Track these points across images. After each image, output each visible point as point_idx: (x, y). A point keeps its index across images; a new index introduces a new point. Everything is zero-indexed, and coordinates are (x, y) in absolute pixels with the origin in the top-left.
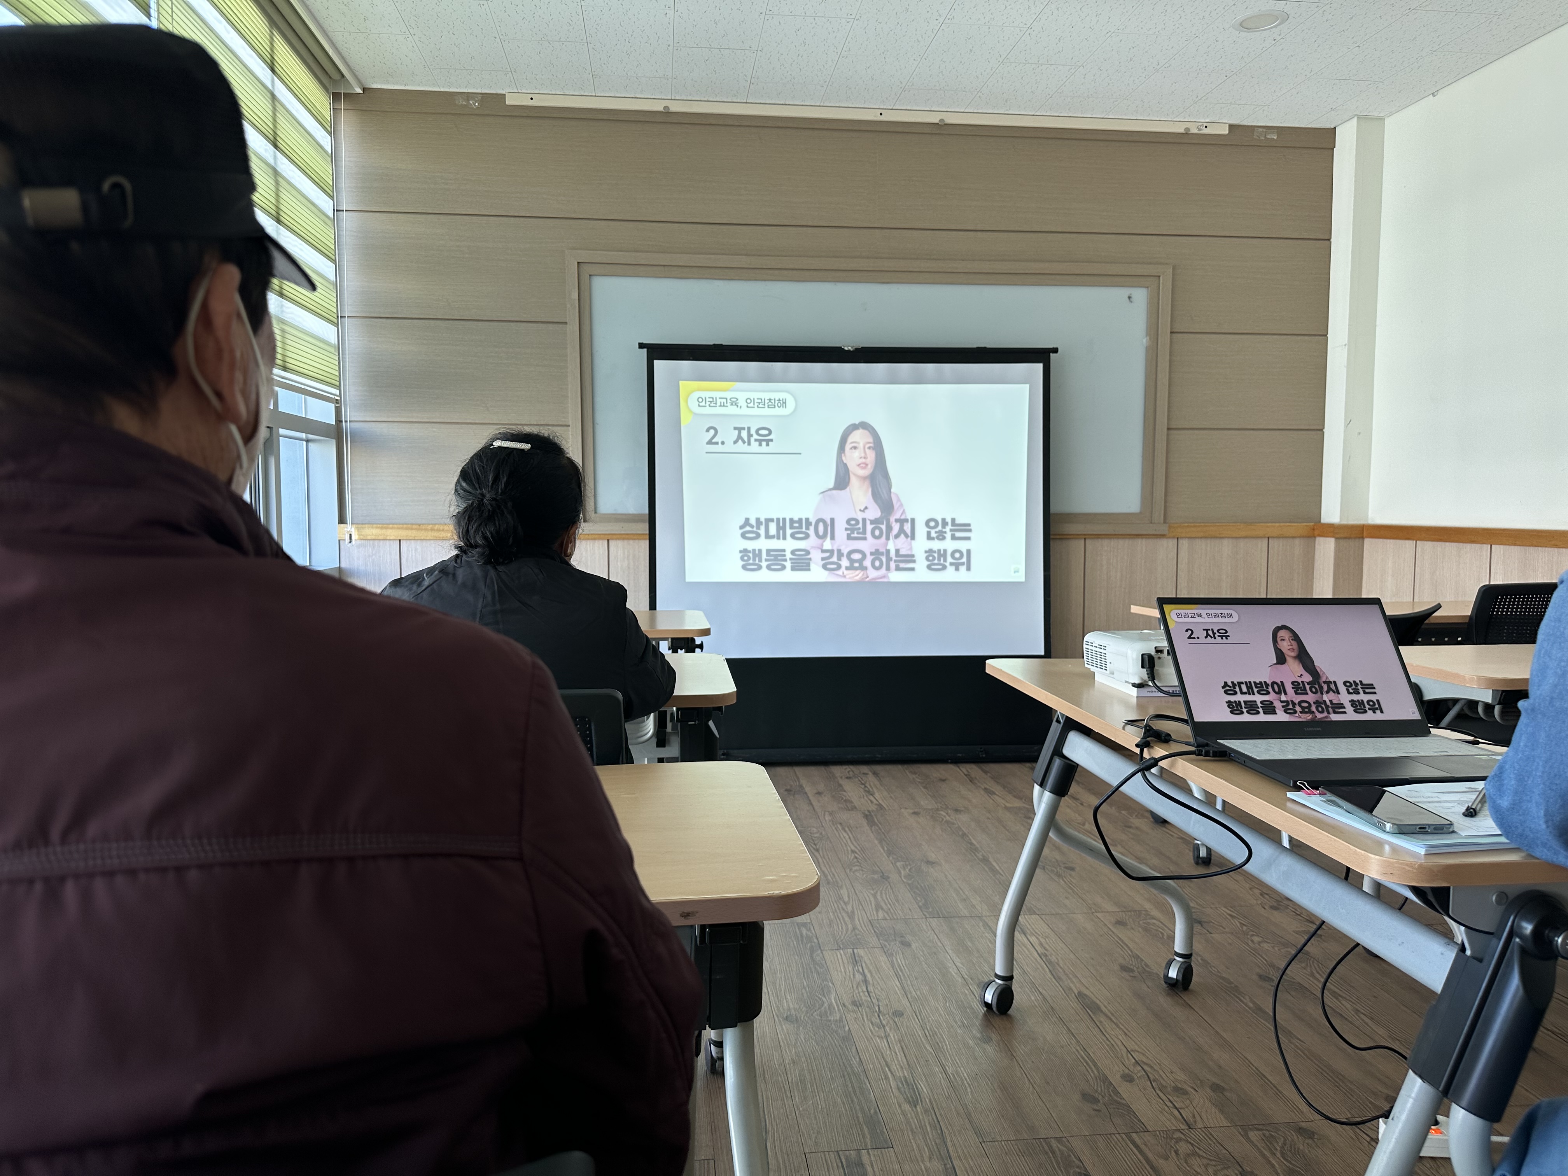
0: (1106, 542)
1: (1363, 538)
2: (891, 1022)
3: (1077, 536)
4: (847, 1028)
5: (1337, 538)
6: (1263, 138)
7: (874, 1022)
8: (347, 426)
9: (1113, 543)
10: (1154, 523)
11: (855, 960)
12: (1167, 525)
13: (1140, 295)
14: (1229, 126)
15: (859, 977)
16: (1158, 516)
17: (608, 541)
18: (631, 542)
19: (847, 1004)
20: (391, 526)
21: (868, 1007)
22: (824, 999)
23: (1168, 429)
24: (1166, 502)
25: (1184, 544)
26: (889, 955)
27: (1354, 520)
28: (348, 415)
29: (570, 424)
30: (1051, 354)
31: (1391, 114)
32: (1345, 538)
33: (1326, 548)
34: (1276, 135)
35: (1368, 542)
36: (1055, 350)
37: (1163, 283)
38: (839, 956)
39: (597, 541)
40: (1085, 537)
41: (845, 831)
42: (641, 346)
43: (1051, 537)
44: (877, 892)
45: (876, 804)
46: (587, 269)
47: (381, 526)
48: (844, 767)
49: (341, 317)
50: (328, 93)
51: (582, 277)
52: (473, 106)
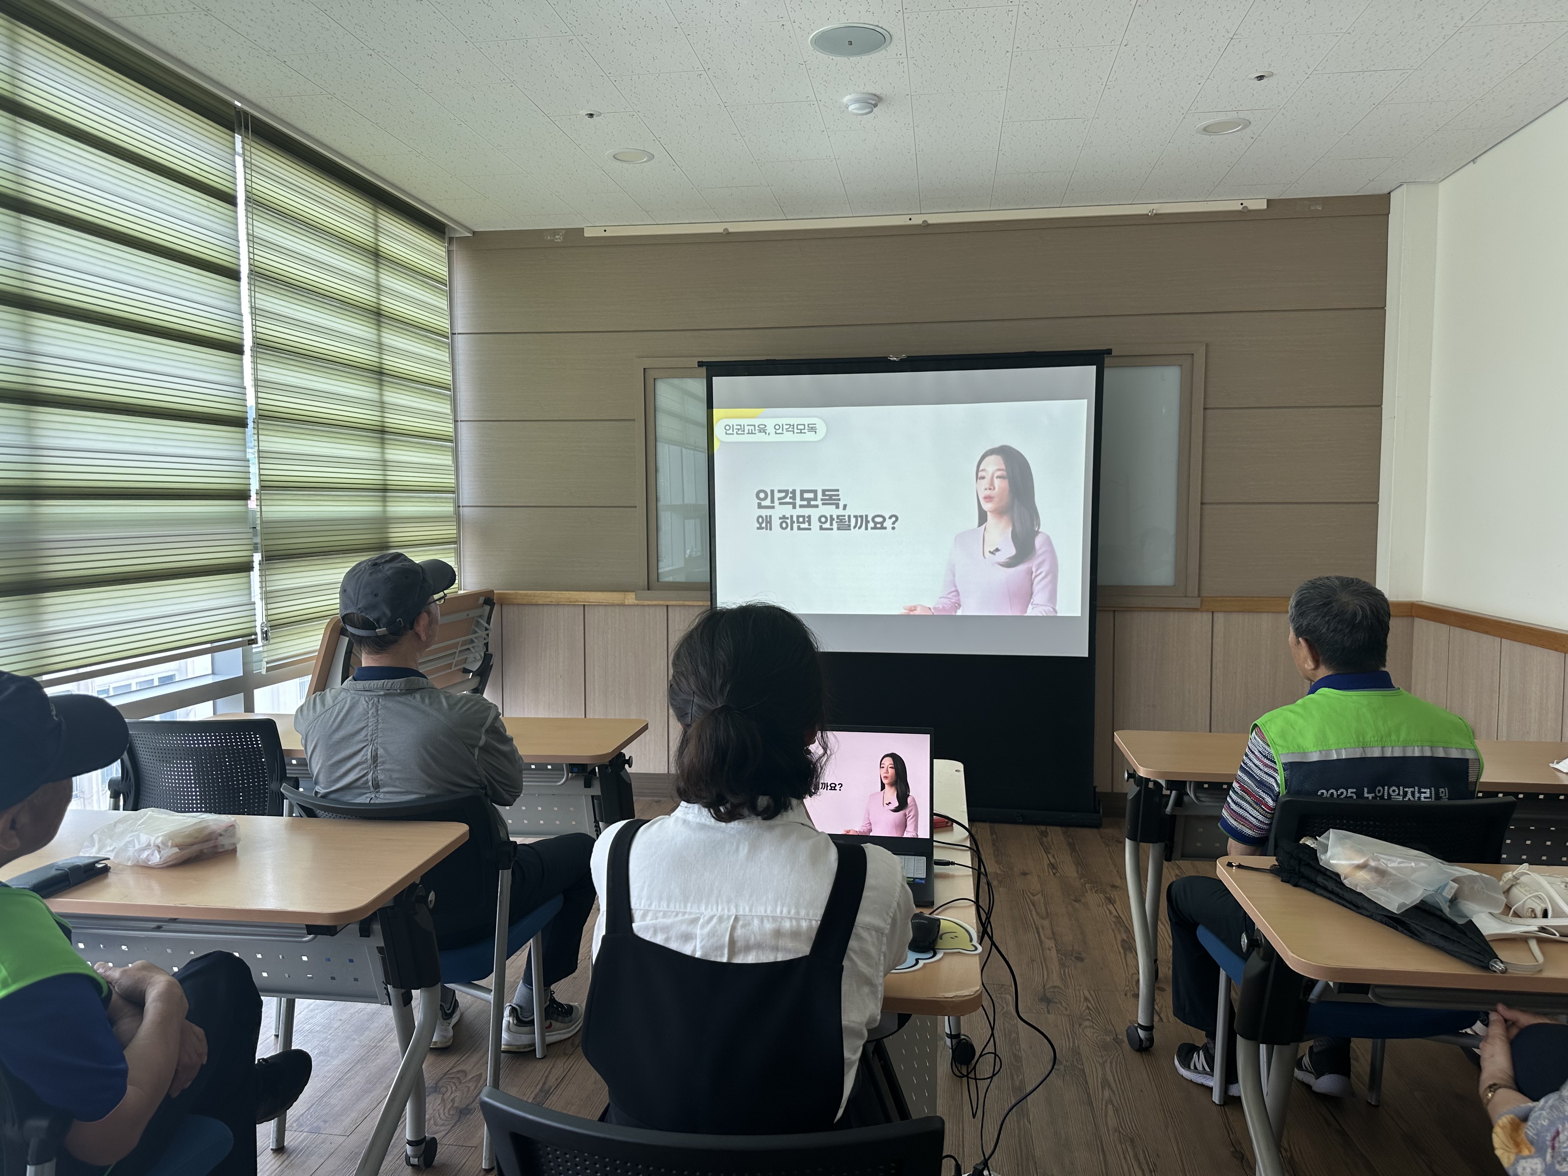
0: (1136, 614)
1: (1415, 617)
3: (1105, 609)
6: (1306, 210)
8: (461, 510)
9: (1144, 615)
10: (1188, 597)
12: (1202, 599)
13: (1173, 374)
16: (1192, 590)
17: (667, 607)
18: (687, 607)
23: (1202, 504)
24: (1200, 575)
25: (1220, 618)
27: (1403, 596)
28: (463, 501)
29: (637, 506)
31: (1444, 177)
34: (1321, 206)
37: (1196, 361)
39: (658, 607)
46: (651, 374)
49: (456, 421)
50: (444, 238)
51: (647, 382)
52: (559, 240)
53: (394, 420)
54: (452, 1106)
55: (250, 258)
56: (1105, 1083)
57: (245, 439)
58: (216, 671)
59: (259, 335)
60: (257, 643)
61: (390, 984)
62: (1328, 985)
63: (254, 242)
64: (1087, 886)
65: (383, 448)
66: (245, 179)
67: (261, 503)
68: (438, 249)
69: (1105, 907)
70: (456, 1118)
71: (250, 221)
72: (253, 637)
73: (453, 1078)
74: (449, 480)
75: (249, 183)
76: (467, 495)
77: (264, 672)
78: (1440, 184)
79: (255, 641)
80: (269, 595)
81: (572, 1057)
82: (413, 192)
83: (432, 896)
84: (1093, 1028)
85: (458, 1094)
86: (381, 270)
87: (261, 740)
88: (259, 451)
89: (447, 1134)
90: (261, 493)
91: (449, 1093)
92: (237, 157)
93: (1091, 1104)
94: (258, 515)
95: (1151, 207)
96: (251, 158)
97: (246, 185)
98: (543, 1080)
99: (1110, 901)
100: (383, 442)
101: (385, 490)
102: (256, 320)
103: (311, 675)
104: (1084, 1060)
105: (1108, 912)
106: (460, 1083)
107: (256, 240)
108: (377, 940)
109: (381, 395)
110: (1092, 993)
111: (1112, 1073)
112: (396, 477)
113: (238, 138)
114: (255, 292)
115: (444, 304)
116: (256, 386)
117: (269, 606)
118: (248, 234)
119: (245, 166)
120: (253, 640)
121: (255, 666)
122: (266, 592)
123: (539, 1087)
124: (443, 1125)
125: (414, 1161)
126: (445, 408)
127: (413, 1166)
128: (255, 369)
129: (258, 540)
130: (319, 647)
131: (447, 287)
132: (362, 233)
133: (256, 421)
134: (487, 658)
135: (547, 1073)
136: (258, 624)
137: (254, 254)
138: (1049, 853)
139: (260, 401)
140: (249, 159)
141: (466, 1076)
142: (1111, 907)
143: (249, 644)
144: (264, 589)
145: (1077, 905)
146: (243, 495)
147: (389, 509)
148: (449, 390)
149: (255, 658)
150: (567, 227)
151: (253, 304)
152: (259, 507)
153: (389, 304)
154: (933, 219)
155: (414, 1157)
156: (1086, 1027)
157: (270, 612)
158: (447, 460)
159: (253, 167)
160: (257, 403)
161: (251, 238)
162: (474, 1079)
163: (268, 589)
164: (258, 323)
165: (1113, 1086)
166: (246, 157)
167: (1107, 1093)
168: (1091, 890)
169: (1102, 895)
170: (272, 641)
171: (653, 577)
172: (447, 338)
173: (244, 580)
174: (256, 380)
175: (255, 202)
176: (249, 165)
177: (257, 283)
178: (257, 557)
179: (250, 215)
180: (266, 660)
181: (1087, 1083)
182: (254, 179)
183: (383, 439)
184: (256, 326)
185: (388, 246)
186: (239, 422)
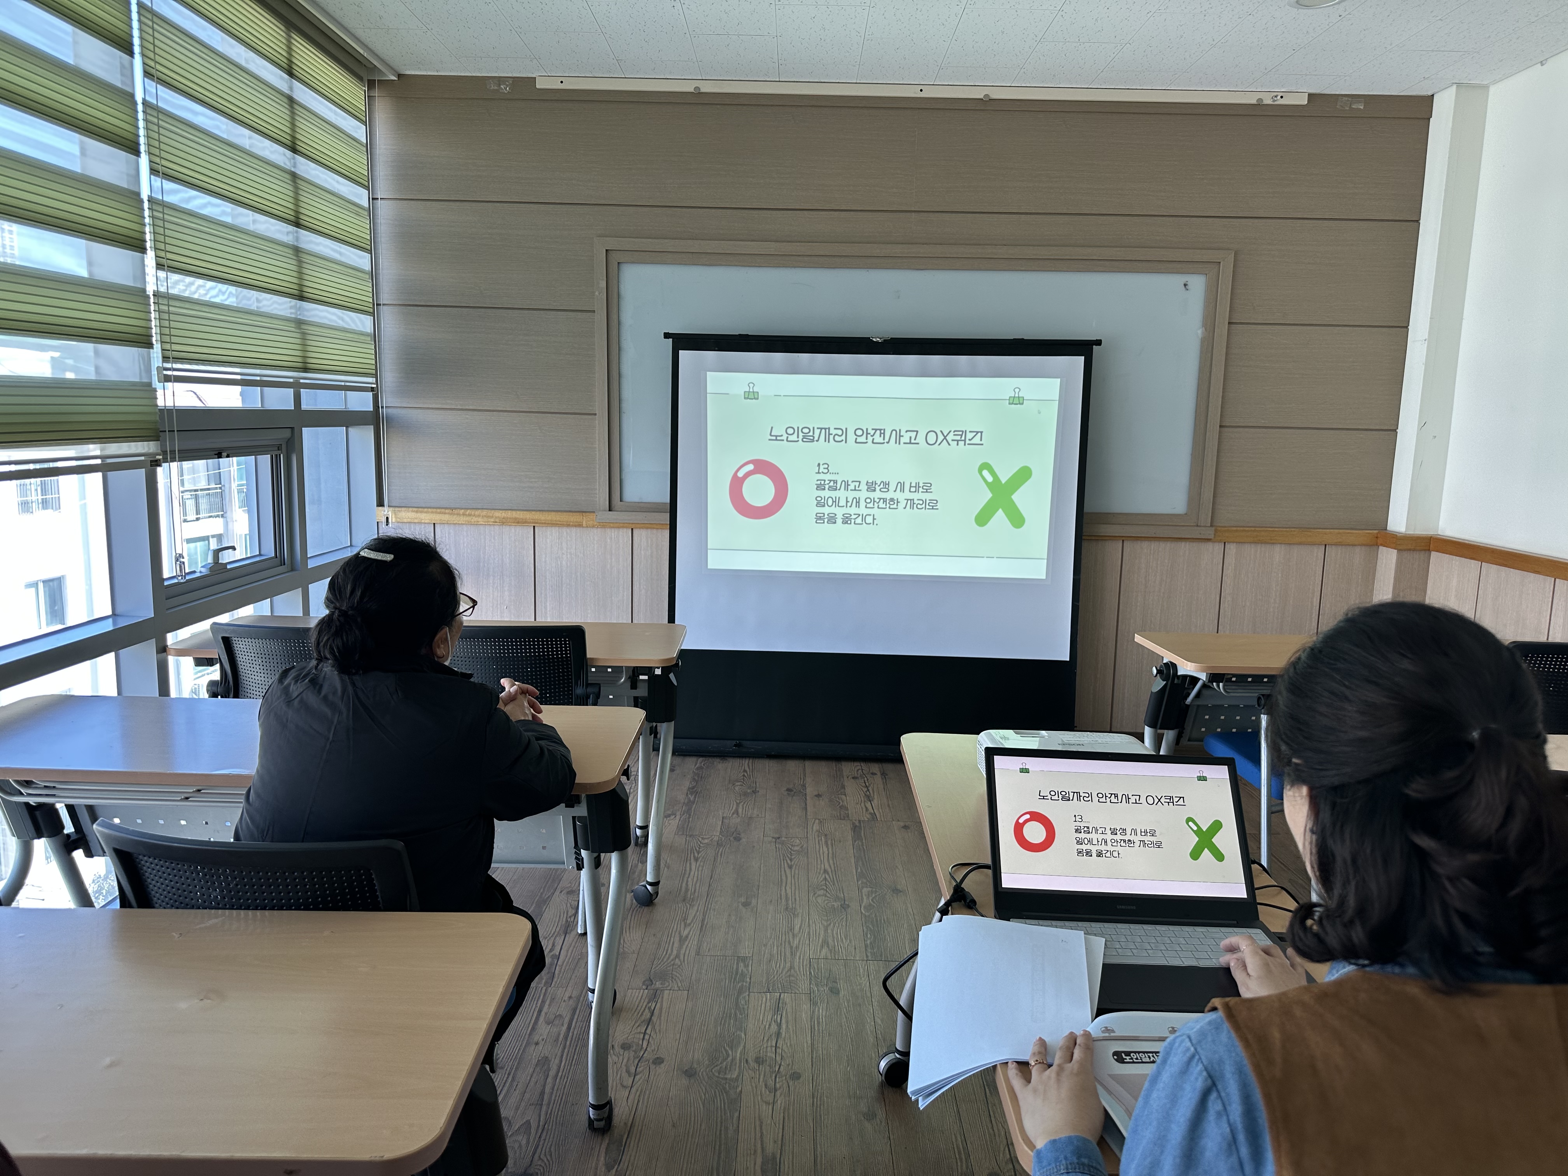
0: (1145, 544)
1: (1429, 550)
2: (785, 1085)
3: (1114, 538)
4: (740, 1089)
5: (1399, 550)
6: (1348, 108)
7: (768, 1084)
8: (384, 412)
9: (1154, 545)
10: (1200, 526)
11: (778, 1008)
12: (1214, 528)
13: (1198, 283)
14: (1309, 94)
15: (774, 1027)
16: (1205, 519)
17: (632, 529)
18: (655, 531)
19: (750, 1060)
20: (426, 510)
21: (770, 1066)
22: (730, 1053)
23: (1221, 426)
24: (1214, 503)
25: (1232, 548)
26: (813, 1003)
27: (1421, 530)
28: (387, 400)
29: (597, 412)
30: (1094, 346)
31: (1495, 82)
32: (1410, 550)
33: (1388, 558)
34: (1363, 104)
35: (1434, 555)
36: (1098, 343)
37: (1223, 270)
38: (764, 999)
39: (621, 530)
40: (1123, 538)
41: (827, 846)
42: (667, 336)
43: (1083, 538)
44: (830, 924)
45: (871, 813)
46: (615, 257)
47: (416, 509)
48: (856, 764)
49: (377, 305)
50: (365, 80)
51: (610, 266)
52: (505, 91)
58: (117, 613)
78: (1492, 88)
150: (515, 75)
171: (616, 495)
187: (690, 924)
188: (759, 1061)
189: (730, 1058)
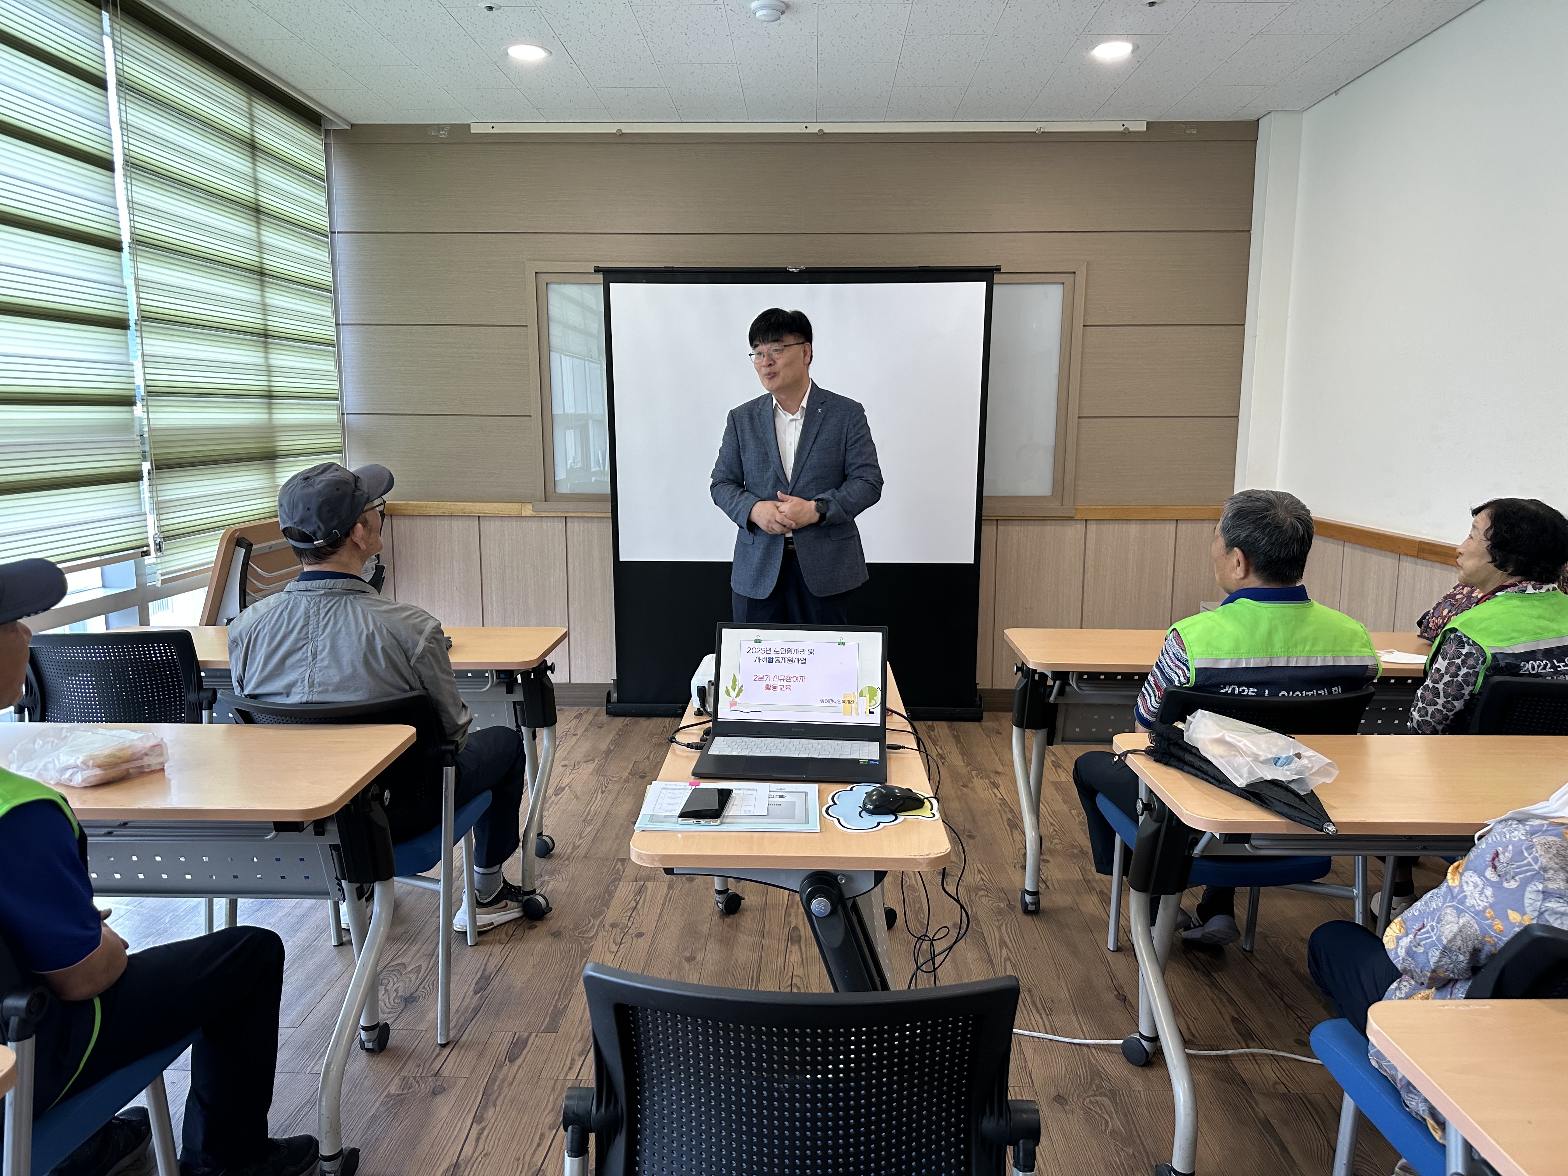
2: (629, 940)
3: (989, 518)
6: (1183, 134)
7: (616, 939)
8: (345, 418)
11: (639, 892)
13: (1056, 291)
14: (1146, 123)
15: (633, 904)
16: (1069, 499)
17: (566, 518)
18: (585, 519)
19: (606, 925)
21: (621, 928)
22: (592, 920)
23: (1079, 417)
24: (1075, 486)
25: (1092, 526)
28: (347, 408)
29: (532, 415)
34: (1196, 130)
37: (1077, 280)
38: (631, 886)
39: (556, 518)
40: (997, 518)
46: (543, 279)
49: (337, 325)
50: (320, 130)
51: (539, 285)
52: (444, 136)
53: (277, 324)
54: (396, 996)
55: (124, 148)
56: (1003, 944)
57: (127, 342)
58: (107, 584)
59: (138, 231)
60: (149, 555)
61: (345, 879)
62: (1213, 836)
63: (128, 131)
64: (973, 773)
65: (267, 352)
66: (116, 61)
67: (148, 409)
68: (315, 142)
69: (990, 791)
70: (402, 1006)
71: (123, 107)
72: (145, 549)
73: (393, 971)
74: (333, 387)
75: (120, 66)
76: (352, 402)
77: (159, 585)
78: (1305, 114)
79: (146, 554)
80: (161, 506)
81: (508, 945)
82: (290, 80)
83: (387, 794)
84: (988, 896)
85: (401, 984)
86: (258, 164)
87: (177, 651)
88: (143, 355)
89: (395, 1020)
90: (147, 399)
91: (391, 984)
92: (105, 37)
93: (991, 961)
94: (145, 422)
95: (1039, 125)
96: (121, 39)
97: (116, 67)
98: (483, 967)
99: (995, 785)
100: (266, 347)
101: (270, 397)
102: (134, 215)
103: (207, 588)
104: (982, 924)
105: (993, 795)
106: (401, 974)
107: (130, 128)
108: (333, 836)
109: (263, 296)
110: (985, 866)
111: (1008, 934)
112: (281, 384)
113: (105, 15)
114: (131, 184)
115: (322, 201)
116: (137, 285)
117: (162, 517)
118: (121, 122)
119: (114, 47)
120: (146, 551)
121: (148, 578)
122: (158, 503)
123: (479, 974)
124: (389, 1013)
125: (369, 1045)
126: (327, 311)
127: (367, 1050)
128: (136, 268)
129: (147, 448)
130: (214, 559)
131: (325, 181)
132: (238, 124)
133: (138, 322)
134: (380, 570)
135: (485, 962)
136: (151, 535)
137: (129, 144)
138: (937, 745)
139: (142, 301)
140: (119, 40)
141: (405, 968)
142: (996, 791)
143: (142, 556)
144: (155, 499)
145: (965, 790)
146: (127, 401)
147: (275, 416)
148: (330, 292)
149: (148, 570)
150: (452, 122)
151: (130, 198)
152: (146, 414)
153: (268, 200)
154: (828, 129)
155: (369, 1041)
156: (982, 896)
157: (163, 523)
158: (329, 365)
159: (124, 49)
160: (139, 304)
161: (125, 126)
162: (415, 970)
163: (159, 499)
164: (136, 218)
165: (1010, 945)
166: (115, 37)
167: (1004, 951)
168: (977, 776)
169: (987, 781)
170: (165, 553)
171: (550, 486)
172: (326, 236)
173: (135, 490)
174: (137, 279)
175: (126, 86)
176: (119, 46)
177: (133, 175)
178: (146, 466)
179: (122, 101)
180: (160, 572)
181: (986, 943)
182: (125, 62)
183: (266, 343)
184: (134, 221)
185: (265, 137)
186: (120, 324)
187: (584, 837)
188: (614, 926)
189: (590, 925)
